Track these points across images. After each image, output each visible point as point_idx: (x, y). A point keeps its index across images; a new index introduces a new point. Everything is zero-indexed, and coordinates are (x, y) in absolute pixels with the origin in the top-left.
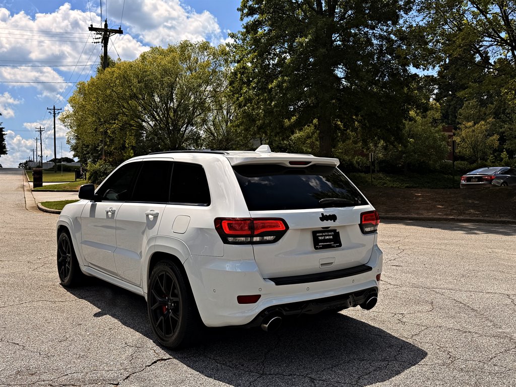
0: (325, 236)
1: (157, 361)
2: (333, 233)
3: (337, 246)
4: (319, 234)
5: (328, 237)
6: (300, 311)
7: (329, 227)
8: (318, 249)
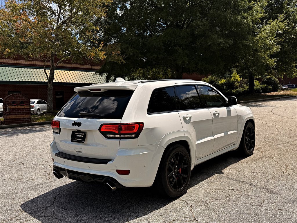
0: (79, 135)
2: (84, 134)
3: (83, 142)
4: (76, 133)
7: (81, 130)
8: (73, 141)
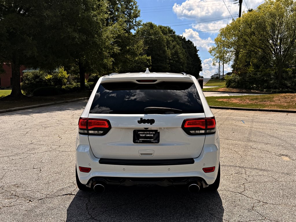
0: (146, 134)
1: (68, 194)
2: (154, 133)
3: (156, 142)
4: (140, 133)
5: (149, 135)
6: (120, 183)
7: (148, 128)
8: (137, 142)
